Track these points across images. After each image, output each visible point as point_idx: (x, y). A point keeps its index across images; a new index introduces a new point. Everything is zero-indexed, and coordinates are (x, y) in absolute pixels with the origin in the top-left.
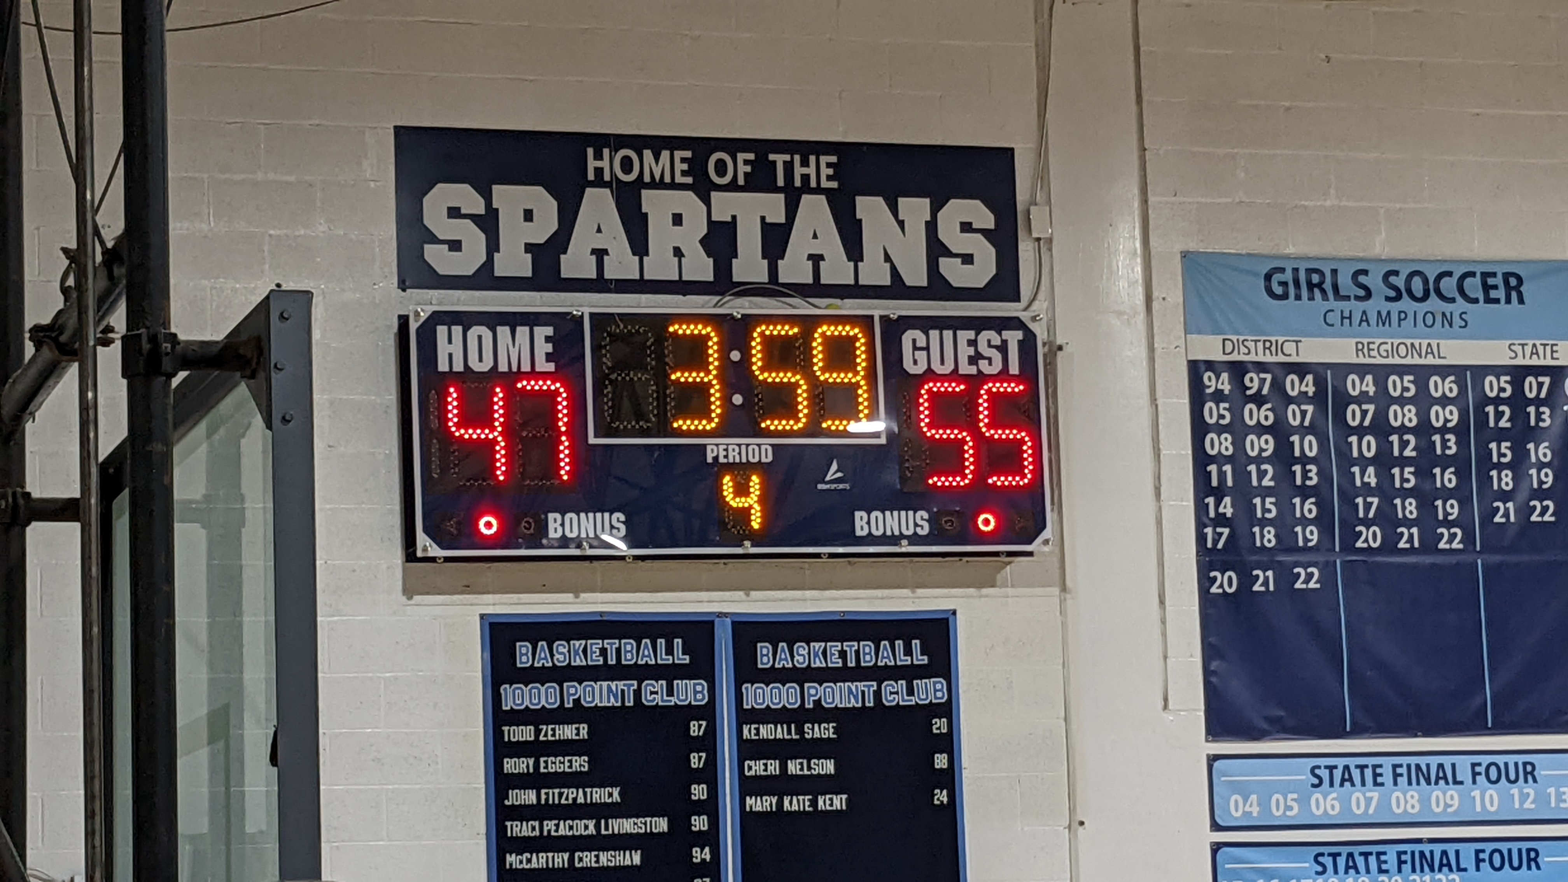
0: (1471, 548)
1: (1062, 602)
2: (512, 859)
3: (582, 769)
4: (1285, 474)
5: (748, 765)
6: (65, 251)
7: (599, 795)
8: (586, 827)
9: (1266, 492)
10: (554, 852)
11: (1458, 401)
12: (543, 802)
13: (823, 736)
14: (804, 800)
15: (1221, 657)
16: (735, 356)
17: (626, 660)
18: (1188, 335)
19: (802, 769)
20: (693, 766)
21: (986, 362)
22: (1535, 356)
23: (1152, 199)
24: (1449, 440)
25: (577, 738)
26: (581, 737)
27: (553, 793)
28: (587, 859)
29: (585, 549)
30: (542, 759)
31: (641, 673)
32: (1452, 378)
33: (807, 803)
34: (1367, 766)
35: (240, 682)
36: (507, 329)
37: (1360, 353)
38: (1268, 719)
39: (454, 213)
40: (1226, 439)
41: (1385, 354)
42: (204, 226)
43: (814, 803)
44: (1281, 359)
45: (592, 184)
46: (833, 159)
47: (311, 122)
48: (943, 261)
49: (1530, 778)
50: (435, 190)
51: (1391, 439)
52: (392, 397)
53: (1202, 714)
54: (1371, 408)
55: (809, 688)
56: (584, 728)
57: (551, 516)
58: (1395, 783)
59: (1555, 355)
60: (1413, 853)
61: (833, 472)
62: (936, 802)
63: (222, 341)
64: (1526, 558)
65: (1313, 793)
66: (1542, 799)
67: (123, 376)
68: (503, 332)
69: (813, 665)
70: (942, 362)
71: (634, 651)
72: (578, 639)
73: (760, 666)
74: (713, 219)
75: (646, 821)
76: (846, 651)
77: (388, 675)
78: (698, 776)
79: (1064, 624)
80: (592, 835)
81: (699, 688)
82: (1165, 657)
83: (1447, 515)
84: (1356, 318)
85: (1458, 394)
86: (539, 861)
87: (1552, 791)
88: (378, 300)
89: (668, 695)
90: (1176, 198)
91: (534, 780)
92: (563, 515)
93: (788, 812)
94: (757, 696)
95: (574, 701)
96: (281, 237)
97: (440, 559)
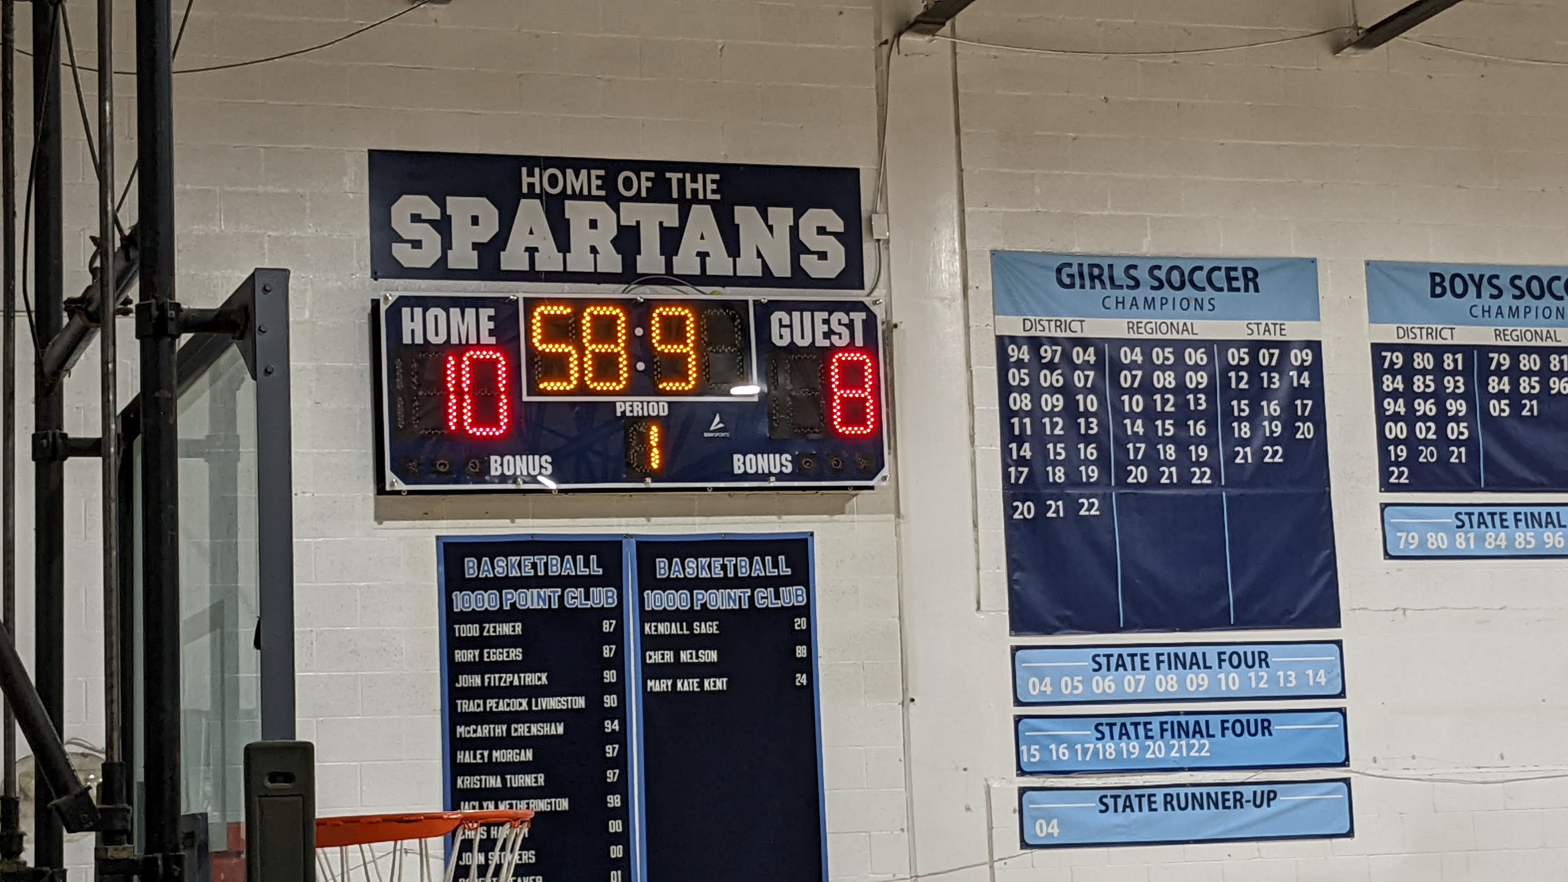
0: (1217, 483)
1: (897, 525)
2: (461, 730)
3: (518, 658)
4: (1072, 424)
5: (649, 655)
6: (92, 238)
7: (531, 679)
9: (1057, 439)
10: (495, 724)
11: (1208, 368)
12: (486, 684)
13: (709, 632)
14: (693, 682)
15: (1022, 569)
16: (639, 332)
17: (552, 572)
18: (996, 317)
19: (691, 658)
20: (605, 656)
21: (837, 337)
22: (1267, 333)
23: (968, 210)
24: (1200, 399)
25: (513, 634)
26: (517, 633)
27: (495, 678)
28: (521, 730)
29: (520, 484)
30: (486, 651)
31: (564, 582)
32: (1203, 350)
33: (696, 685)
34: (1136, 655)
36: (458, 310)
37: (1131, 330)
38: (1058, 618)
39: (416, 218)
40: (1026, 398)
41: (1150, 331)
42: (216, 228)
43: (701, 685)
44: (1069, 334)
45: (526, 196)
46: (717, 177)
47: (303, 146)
48: (803, 257)
49: (1263, 664)
50: (401, 199)
51: (1155, 397)
52: (366, 364)
53: (1007, 614)
54: (1139, 373)
55: (697, 594)
56: (518, 626)
57: (493, 458)
58: (1159, 668)
59: (1283, 332)
60: (1172, 723)
62: (798, 684)
63: (218, 309)
64: (1261, 491)
65: (1094, 676)
66: (1273, 680)
67: (136, 338)
68: (455, 312)
69: (700, 576)
70: (803, 337)
71: (559, 565)
72: (514, 556)
73: (658, 576)
74: (622, 223)
75: (568, 700)
76: (726, 565)
77: (363, 584)
78: (610, 664)
79: (898, 544)
80: (525, 711)
81: (610, 594)
82: (978, 569)
83: (1198, 456)
84: (1128, 305)
85: (1207, 362)
86: (483, 731)
87: (1281, 673)
88: (355, 287)
89: (585, 600)
90: (987, 209)
91: (480, 667)
92: (502, 457)
93: (680, 692)
94: (656, 600)
95: (511, 604)
96: (277, 237)
97: (404, 492)
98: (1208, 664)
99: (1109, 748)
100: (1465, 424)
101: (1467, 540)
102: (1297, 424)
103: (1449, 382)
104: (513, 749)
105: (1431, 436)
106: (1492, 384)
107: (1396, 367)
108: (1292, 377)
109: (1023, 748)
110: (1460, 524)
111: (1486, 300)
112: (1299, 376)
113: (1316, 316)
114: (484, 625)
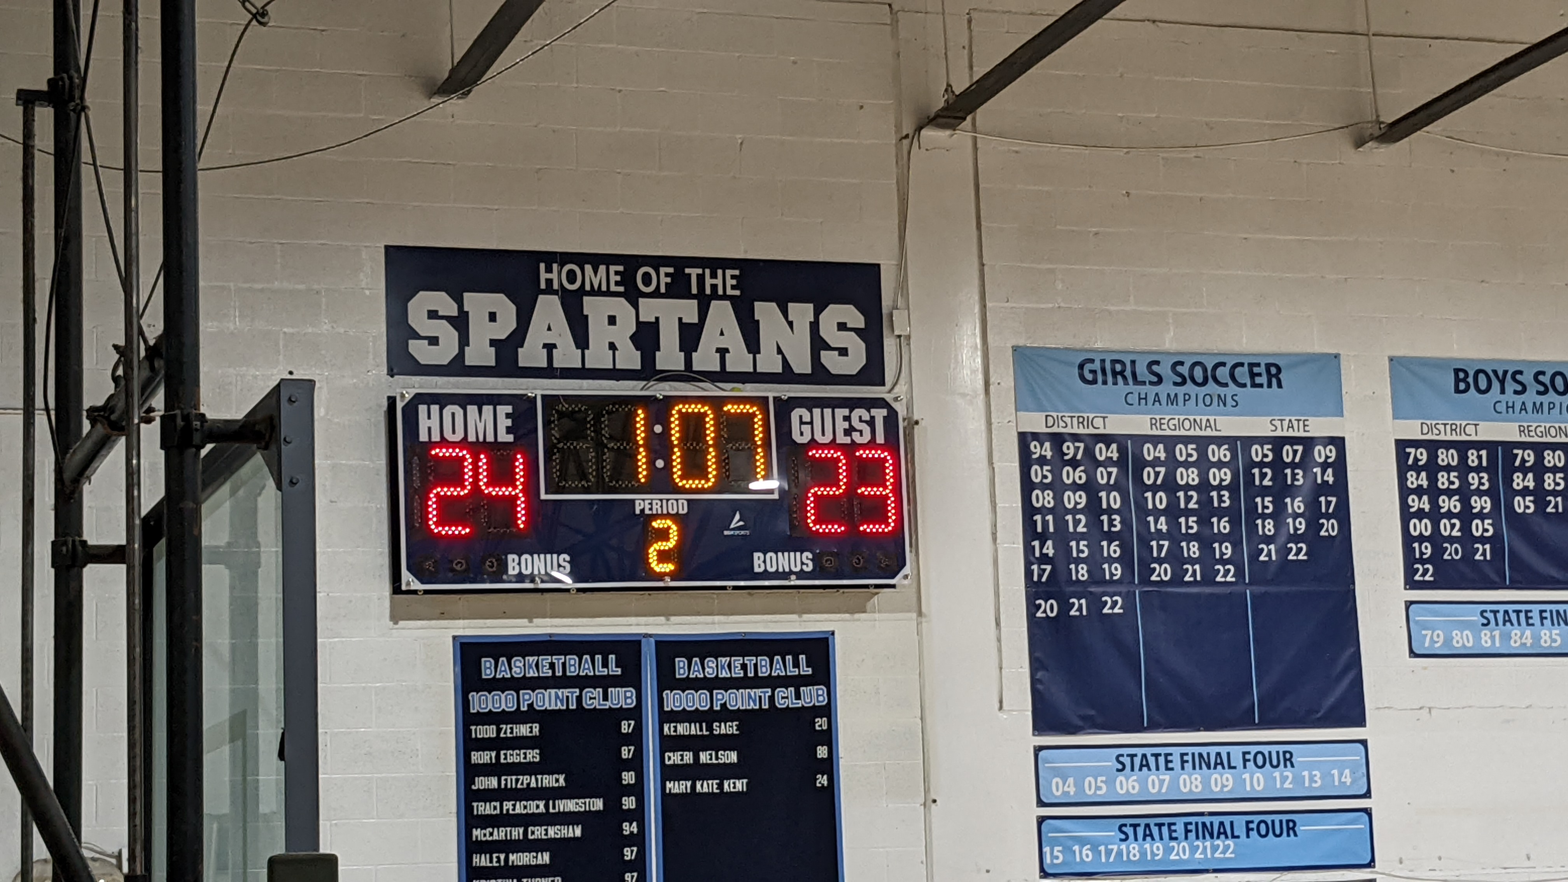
0: (1241, 581)
1: (919, 624)
2: (477, 833)
3: (535, 760)
4: (1095, 522)
5: (668, 756)
6: (116, 347)
7: (548, 781)
8: (538, 807)
9: (1080, 537)
10: (512, 827)
11: (1231, 465)
12: (503, 786)
13: (729, 733)
14: (712, 784)
15: (1045, 669)
16: (658, 429)
17: (570, 672)
18: (1018, 412)
19: (711, 759)
20: (624, 757)
21: (858, 434)
22: (1291, 429)
23: (989, 305)
25: (531, 735)
26: (534, 734)
27: (511, 780)
28: (538, 832)
29: (537, 583)
30: (502, 752)
31: (582, 682)
32: (1226, 446)
33: (715, 786)
34: (1160, 755)
35: (256, 691)
36: (475, 407)
37: (1154, 427)
38: (1082, 718)
39: (433, 315)
40: (1048, 495)
41: (1173, 427)
42: (231, 325)
43: (720, 786)
44: (1091, 431)
45: (544, 292)
46: (736, 272)
47: (318, 242)
48: (823, 353)
49: (1288, 763)
50: (418, 295)
51: (1178, 494)
52: (382, 462)
53: (1030, 714)
54: (1162, 470)
55: (717, 694)
56: (536, 727)
57: (510, 557)
58: (1183, 768)
59: (1307, 428)
60: (1197, 824)
62: (818, 785)
63: (241, 420)
64: (1285, 589)
65: (1118, 776)
66: (1298, 780)
68: (472, 409)
69: (720, 676)
70: (823, 434)
71: (577, 665)
72: (532, 655)
73: (677, 676)
74: (641, 319)
75: (586, 802)
76: (746, 664)
77: (378, 685)
78: (628, 765)
79: (920, 642)
80: (543, 813)
81: (628, 694)
83: (1222, 554)
84: (1150, 401)
85: (1230, 460)
86: (499, 834)
87: (1306, 773)
88: (371, 385)
89: (604, 700)
90: (1008, 304)
91: (496, 769)
92: (520, 556)
93: (700, 793)
94: (675, 700)
95: (528, 705)
96: (293, 334)
97: (420, 591)
99: (1133, 850)
100: (1490, 521)
101: (1493, 638)
102: (1321, 521)
103: (1473, 478)
104: (530, 852)
105: (1456, 533)
106: (1516, 481)
107: (1420, 463)
108: (1316, 474)
109: (1046, 849)
110: (1485, 621)
111: (1509, 396)
112: (1323, 473)
113: (1339, 412)
114: (501, 726)
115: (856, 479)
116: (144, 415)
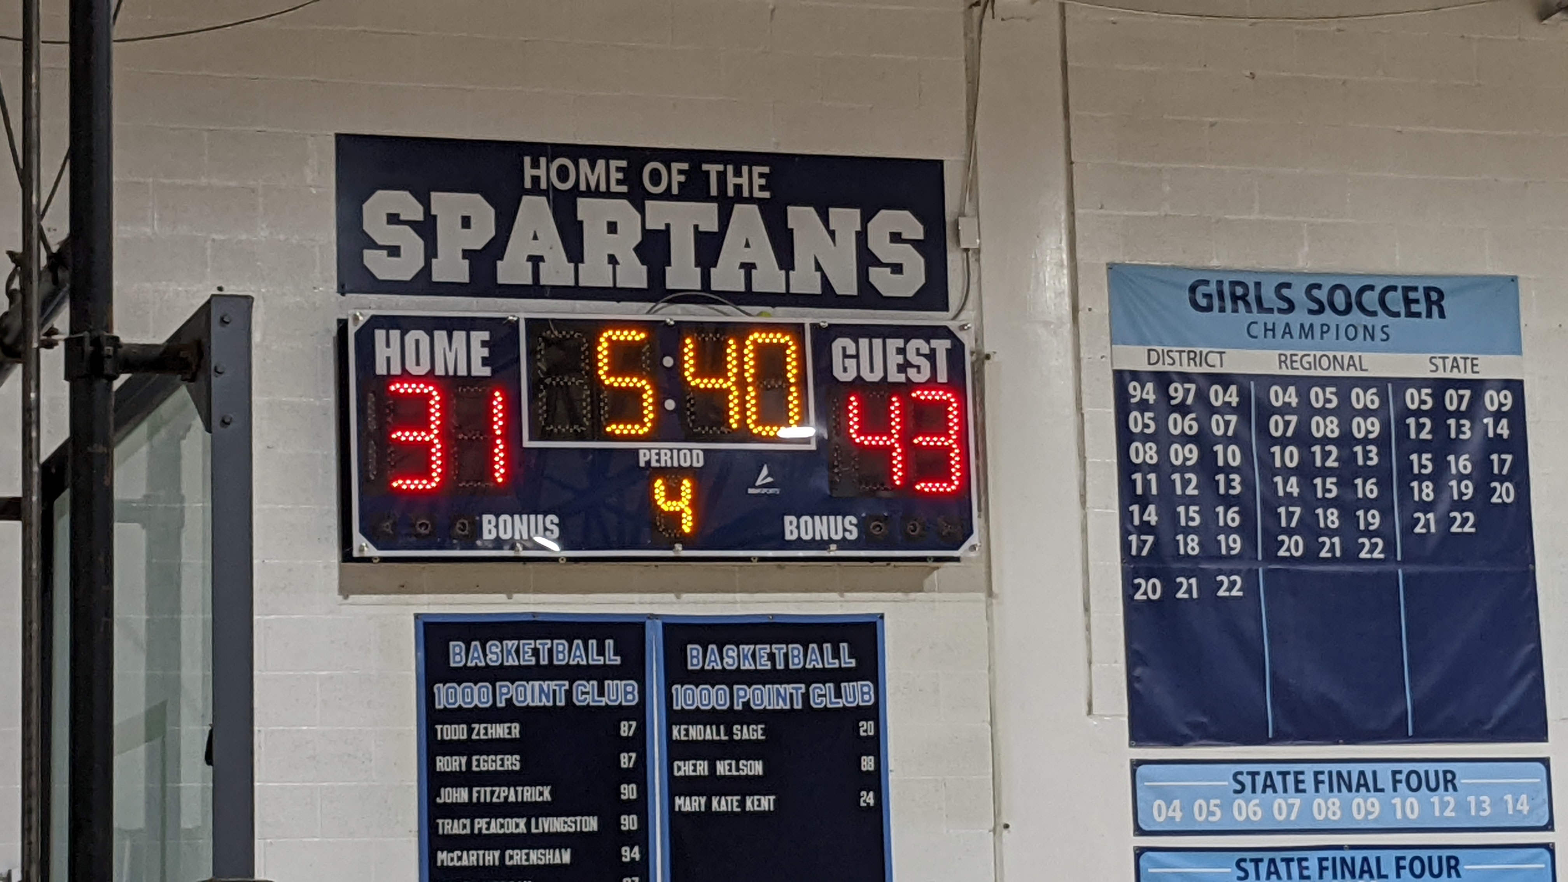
0: (1392, 557)
1: (989, 606)
2: (443, 857)
3: (514, 768)
4: (1208, 483)
5: (678, 765)
6: (11, 254)
7: (530, 794)
8: (517, 826)
9: (1189, 501)
10: (485, 850)
11: (1380, 413)
12: (475, 800)
13: (752, 738)
14: (732, 801)
15: (1146, 664)
16: (668, 362)
17: (558, 660)
18: (1114, 346)
19: (730, 770)
20: (623, 766)
21: (915, 370)
22: (1455, 370)
23: (1079, 211)
25: (509, 737)
26: (514, 736)
27: (485, 791)
28: (517, 857)
29: (518, 550)
30: (474, 758)
31: (573, 673)
32: (1374, 390)
33: (735, 804)
34: (1288, 773)
35: (177, 678)
36: (444, 333)
37: (1283, 365)
38: (1192, 726)
39: (393, 219)
40: (1151, 448)
41: (1307, 366)
42: (148, 230)
43: (742, 803)
44: (1205, 369)
45: (529, 192)
46: (766, 170)
47: (255, 128)
48: (872, 270)
49: (1450, 786)
50: (375, 195)
52: (330, 400)
53: (1125, 720)
54: (1294, 419)
55: (738, 689)
56: (515, 728)
57: (486, 518)
58: (1317, 790)
59: (1475, 369)
60: (1334, 859)
61: (764, 476)
62: (863, 804)
63: (164, 344)
64: (1446, 568)
65: (1234, 800)
66: (1462, 807)
67: (67, 377)
68: (441, 336)
69: (742, 668)
70: (872, 370)
71: (566, 652)
72: (511, 640)
73: (690, 668)
75: (576, 821)
76: (774, 654)
77: (323, 673)
78: (628, 776)
79: (990, 629)
80: (523, 834)
81: (629, 689)
82: (1090, 663)
83: (1368, 524)
84: (1279, 332)
85: (1380, 405)
86: (470, 859)
87: (1472, 799)
88: (317, 305)
89: (599, 696)
90: (1102, 211)
91: (466, 778)
92: (497, 516)
93: (717, 813)
94: (687, 697)
95: (507, 700)
96: (224, 241)
97: (376, 559)
98: (1379, 786)
102: (1493, 484)
108: (1487, 425)
112: (1496, 425)
113: (1517, 350)
114: (473, 725)
115: (912, 426)
116: (45, 338)
